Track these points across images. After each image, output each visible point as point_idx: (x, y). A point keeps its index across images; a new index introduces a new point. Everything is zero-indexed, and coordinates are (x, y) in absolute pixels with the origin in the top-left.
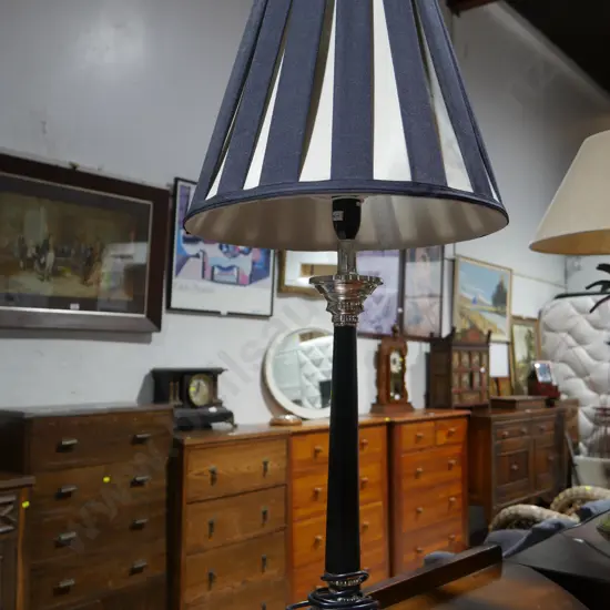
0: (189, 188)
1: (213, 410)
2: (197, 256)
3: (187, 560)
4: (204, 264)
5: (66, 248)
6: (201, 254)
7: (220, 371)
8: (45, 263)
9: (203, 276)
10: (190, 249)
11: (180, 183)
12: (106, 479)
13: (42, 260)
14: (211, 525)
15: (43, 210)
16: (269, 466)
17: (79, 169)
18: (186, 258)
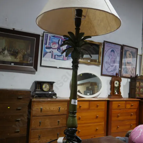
0: (48, 34)
1: (50, 92)
2: (50, 52)
3: (31, 131)
4: (52, 54)
5: (10, 49)
6: (51, 52)
7: (54, 83)
8: (4, 53)
9: (52, 58)
10: (48, 50)
11: (45, 33)
12: (9, 108)
13: (4, 52)
14: (40, 123)
15: (4, 40)
16: (61, 109)
17: (15, 30)
18: (47, 53)
